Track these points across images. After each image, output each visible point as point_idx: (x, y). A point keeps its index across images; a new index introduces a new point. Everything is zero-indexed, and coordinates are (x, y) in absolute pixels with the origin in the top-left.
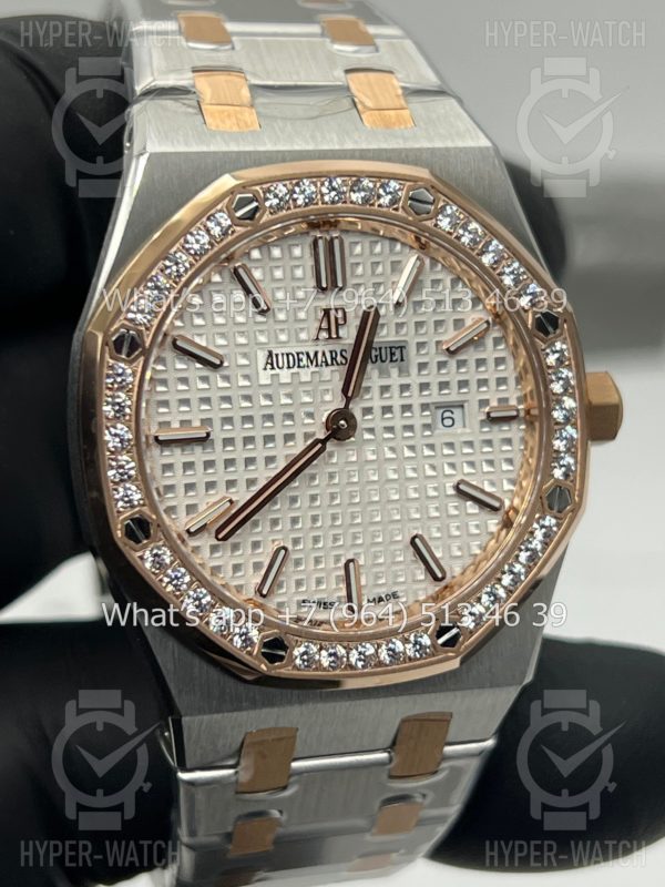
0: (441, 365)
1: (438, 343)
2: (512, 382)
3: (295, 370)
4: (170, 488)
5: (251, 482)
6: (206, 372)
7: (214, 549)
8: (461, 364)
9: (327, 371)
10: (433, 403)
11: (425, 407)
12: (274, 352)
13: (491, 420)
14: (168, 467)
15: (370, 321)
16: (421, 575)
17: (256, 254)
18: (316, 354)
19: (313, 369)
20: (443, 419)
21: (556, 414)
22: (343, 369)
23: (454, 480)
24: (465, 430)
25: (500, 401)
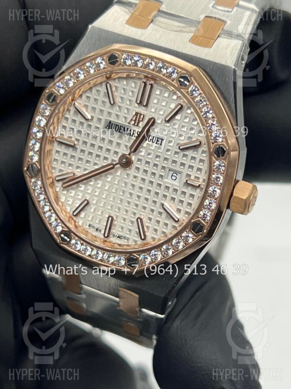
0: (176, 153)
1: (178, 143)
2: (204, 172)
5: (85, 170)
6: (83, 120)
8: (185, 155)
10: (169, 168)
13: (187, 184)
14: (58, 152)
15: (152, 122)
16: (137, 235)
20: (172, 176)
21: (209, 192)
22: (135, 138)
23: (162, 202)
24: (178, 184)
25: (196, 177)
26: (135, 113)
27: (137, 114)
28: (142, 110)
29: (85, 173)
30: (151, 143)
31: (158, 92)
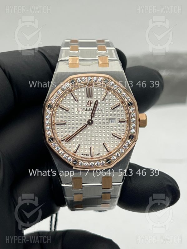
0: (111, 111)
1: (110, 107)
2: (125, 115)
3: (82, 112)
4: (58, 132)
5: (73, 132)
6: (66, 112)
7: (66, 144)
8: (114, 111)
9: (88, 112)
10: (109, 118)
11: (107, 119)
12: (79, 108)
13: (120, 122)
14: (58, 129)
15: (96, 103)
16: (105, 150)
17: (76, 90)
18: (86, 109)
19: (86, 112)
20: (111, 122)
21: (131, 121)
22: (91, 112)
23: (112, 133)
24: (115, 124)
25: (122, 118)
26: (87, 101)
27: (89, 101)
28: (90, 99)
29: (73, 133)
30: (98, 111)
31: (95, 90)
